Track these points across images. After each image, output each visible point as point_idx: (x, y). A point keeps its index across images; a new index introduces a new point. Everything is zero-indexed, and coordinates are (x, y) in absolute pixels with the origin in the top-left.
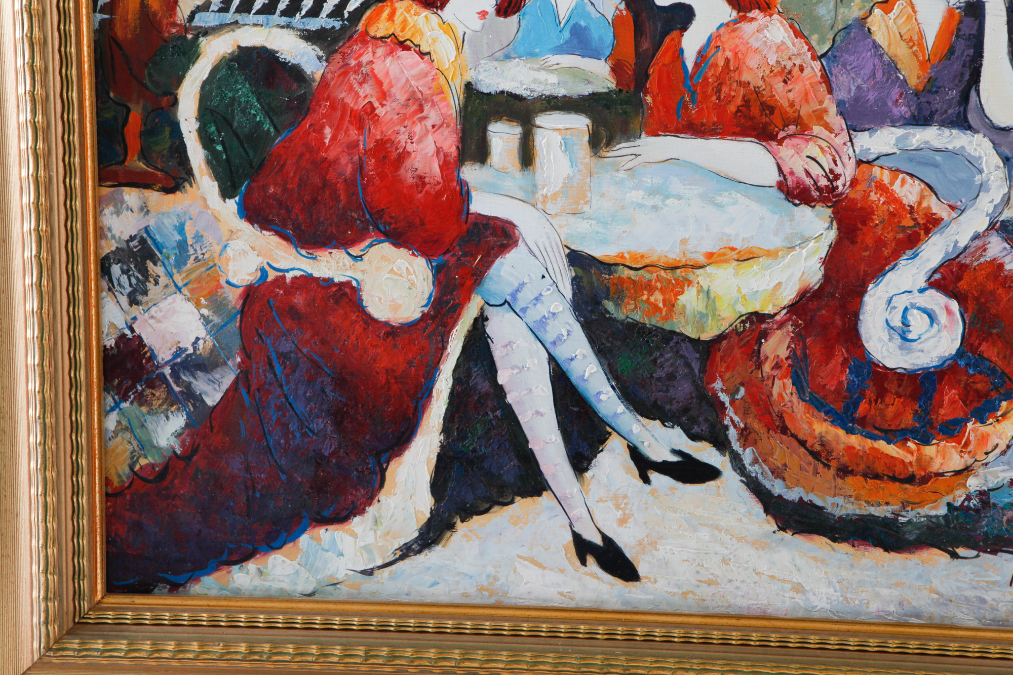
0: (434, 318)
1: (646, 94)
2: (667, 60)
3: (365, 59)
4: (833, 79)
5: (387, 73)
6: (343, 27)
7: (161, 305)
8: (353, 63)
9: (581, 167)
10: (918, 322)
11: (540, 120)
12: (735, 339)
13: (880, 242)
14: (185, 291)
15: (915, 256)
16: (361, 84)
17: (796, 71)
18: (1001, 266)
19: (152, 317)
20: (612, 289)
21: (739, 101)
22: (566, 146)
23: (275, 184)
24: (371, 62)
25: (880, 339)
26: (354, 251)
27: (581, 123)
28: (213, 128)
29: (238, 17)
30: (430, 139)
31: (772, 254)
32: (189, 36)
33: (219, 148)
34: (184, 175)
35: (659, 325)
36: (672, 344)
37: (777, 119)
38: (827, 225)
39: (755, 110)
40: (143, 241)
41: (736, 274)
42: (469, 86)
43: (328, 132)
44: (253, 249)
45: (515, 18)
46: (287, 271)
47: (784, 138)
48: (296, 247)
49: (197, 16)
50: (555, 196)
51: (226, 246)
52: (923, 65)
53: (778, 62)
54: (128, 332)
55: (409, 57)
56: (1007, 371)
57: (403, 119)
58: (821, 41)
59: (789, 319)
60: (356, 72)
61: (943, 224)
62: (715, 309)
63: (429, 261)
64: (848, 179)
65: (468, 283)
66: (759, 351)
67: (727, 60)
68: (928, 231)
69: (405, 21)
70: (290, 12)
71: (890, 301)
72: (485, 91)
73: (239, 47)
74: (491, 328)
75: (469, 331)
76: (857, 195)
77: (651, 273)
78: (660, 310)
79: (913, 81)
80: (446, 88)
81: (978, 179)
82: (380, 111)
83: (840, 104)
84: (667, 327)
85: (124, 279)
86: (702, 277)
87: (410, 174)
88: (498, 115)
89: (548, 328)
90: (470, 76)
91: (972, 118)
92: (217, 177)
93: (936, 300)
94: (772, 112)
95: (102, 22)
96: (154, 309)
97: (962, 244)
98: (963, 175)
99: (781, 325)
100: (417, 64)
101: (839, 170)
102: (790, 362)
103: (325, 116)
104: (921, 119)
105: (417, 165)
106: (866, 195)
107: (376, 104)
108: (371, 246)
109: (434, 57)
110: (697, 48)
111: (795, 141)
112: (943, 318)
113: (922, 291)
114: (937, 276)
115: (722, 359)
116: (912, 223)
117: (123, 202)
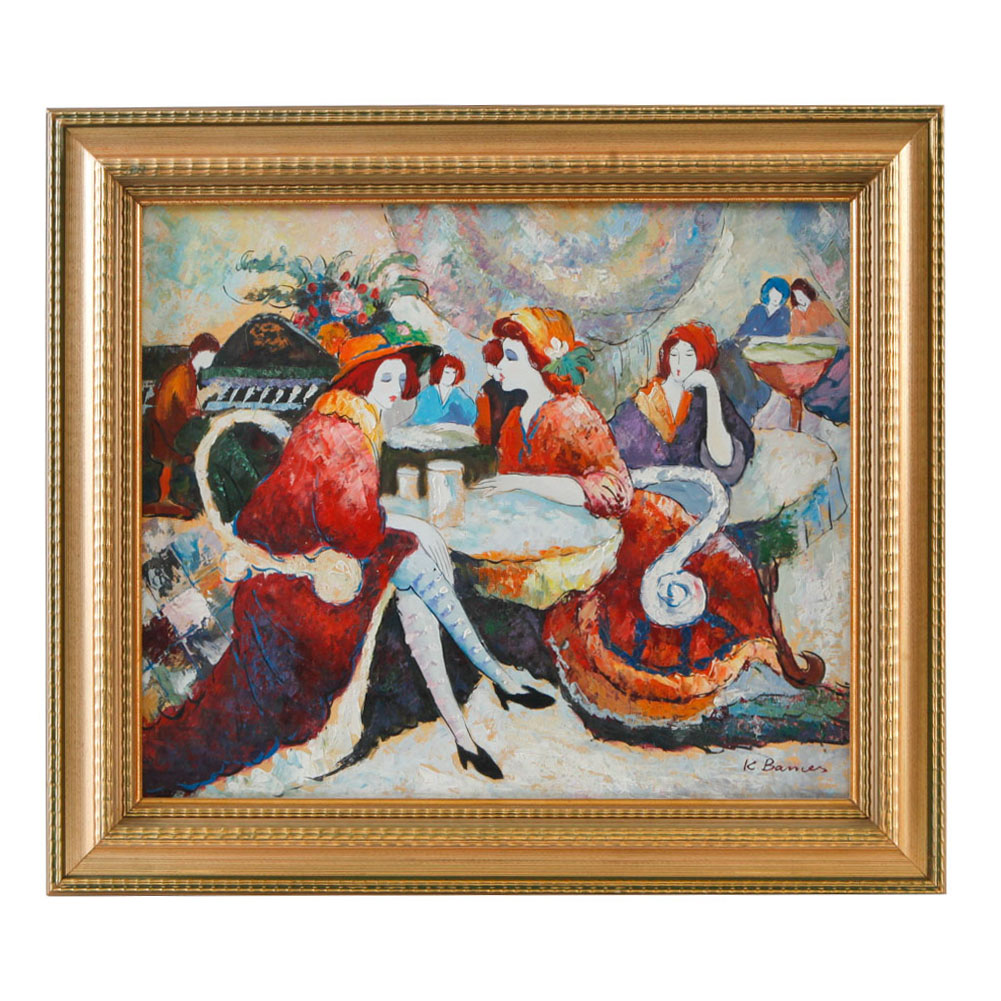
0: (362, 599)
1: (499, 447)
2: (512, 425)
3: (317, 428)
4: (616, 436)
5: (331, 438)
6: (303, 408)
7: (181, 596)
8: (309, 431)
9: (459, 496)
10: (678, 594)
11: (431, 465)
12: (562, 608)
13: (651, 541)
14: (197, 586)
15: (674, 550)
16: (314, 445)
17: (593, 431)
18: (727, 555)
19: (175, 604)
20: (481, 577)
21: (558, 451)
22: (449, 482)
23: (258, 513)
24: (321, 431)
25: (654, 606)
26: (309, 556)
27: (457, 467)
28: (217, 476)
29: (235, 404)
30: (360, 479)
31: (583, 551)
32: (203, 417)
33: (221, 489)
34: (198, 508)
35: (512, 600)
36: (520, 612)
37: (582, 462)
38: (617, 530)
39: (568, 456)
40: (170, 553)
41: (561, 564)
42: (384, 444)
43: (293, 476)
44: (243, 556)
45: (414, 400)
46: (265, 570)
47: (587, 475)
48: (271, 554)
49: (209, 404)
50: (441, 515)
51: (224, 555)
52: (671, 427)
53: (582, 426)
54: (158, 615)
55: (345, 427)
56: (735, 624)
57: (342, 466)
58: (608, 412)
59: (596, 594)
60: (311, 437)
61: (689, 528)
62: (548, 589)
63: (359, 561)
64: (629, 500)
65: (385, 575)
66: (577, 616)
67: (549, 425)
68: (680, 533)
69: (343, 404)
70: (269, 399)
71: (659, 580)
72: (395, 447)
73: (236, 423)
74: (401, 606)
75: (386, 609)
76: (634, 511)
77: (505, 565)
78: (512, 590)
79: (666, 437)
80: (370, 446)
81: (709, 499)
82: (327, 462)
83: (622, 452)
84: (517, 601)
85: (157, 579)
86: (538, 567)
87: (346, 503)
88: (404, 463)
89: (439, 604)
90: (385, 438)
91: (703, 460)
92: (220, 508)
93: (688, 579)
94: (579, 458)
95: (148, 410)
96: (176, 599)
97: (702, 542)
98: (700, 497)
99: (591, 598)
100: (351, 431)
101: (623, 494)
102: (597, 623)
103: (291, 466)
104: (672, 461)
105: (351, 497)
106: (641, 510)
107: (324, 458)
108: (321, 551)
109: (362, 426)
110: (531, 417)
111: (594, 476)
112: (693, 590)
113: (679, 573)
114: (688, 563)
115: (553, 621)
116: (670, 528)
117: (157, 527)
